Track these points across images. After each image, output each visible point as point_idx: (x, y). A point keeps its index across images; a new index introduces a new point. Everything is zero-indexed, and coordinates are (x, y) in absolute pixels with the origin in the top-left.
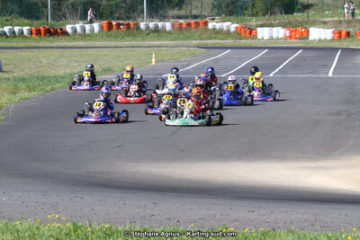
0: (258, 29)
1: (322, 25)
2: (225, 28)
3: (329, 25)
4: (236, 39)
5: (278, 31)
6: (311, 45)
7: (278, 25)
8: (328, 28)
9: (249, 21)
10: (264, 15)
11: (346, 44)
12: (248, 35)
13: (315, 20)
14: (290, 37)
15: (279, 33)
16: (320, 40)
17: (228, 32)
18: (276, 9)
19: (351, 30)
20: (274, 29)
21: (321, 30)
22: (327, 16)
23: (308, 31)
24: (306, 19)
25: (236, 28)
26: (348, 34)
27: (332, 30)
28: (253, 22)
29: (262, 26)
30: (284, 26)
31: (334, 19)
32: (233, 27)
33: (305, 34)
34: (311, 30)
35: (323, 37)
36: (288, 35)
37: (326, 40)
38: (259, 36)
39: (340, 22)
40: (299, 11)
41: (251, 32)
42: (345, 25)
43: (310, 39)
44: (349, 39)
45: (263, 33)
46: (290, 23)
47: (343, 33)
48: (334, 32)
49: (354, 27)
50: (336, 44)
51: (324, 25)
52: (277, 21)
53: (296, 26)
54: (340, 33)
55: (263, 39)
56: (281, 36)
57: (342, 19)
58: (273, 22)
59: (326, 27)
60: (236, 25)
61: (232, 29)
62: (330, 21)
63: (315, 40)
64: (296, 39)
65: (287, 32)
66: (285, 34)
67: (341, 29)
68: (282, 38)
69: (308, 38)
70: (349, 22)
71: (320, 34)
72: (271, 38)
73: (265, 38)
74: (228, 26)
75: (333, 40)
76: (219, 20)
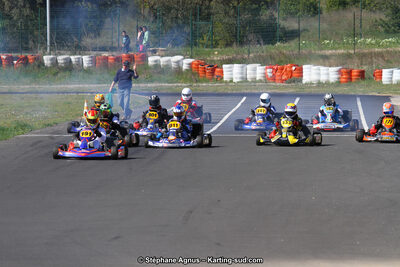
0: (224, 66)
1: (321, 61)
2: (173, 65)
3: (332, 61)
4: (191, 81)
5: (255, 70)
6: (307, 91)
7: (254, 61)
8: (330, 66)
9: (209, 54)
11: (360, 88)
12: (208, 76)
13: (310, 53)
14: (273, 79)
15: (257, 71)
16: (319, 84)
17: (179, 71)
18: (251, 37)
19: (365, 68)
20: (249, 67)
21: (322, 68)
22: (326, 47)
23: (300, 71)
24: (296, 52)
25: (190, 64)
26: (362, 74)
27: (337, 68)
28: (216, 55)
29: (230, 62)
30: (262, 61)
31: (342, 51)
32: (186, 63)
33: (295, 75)
34: (306, 68)
35: (323, 79)
36: (270, 75)
37: (327, 83)
38: (226, 77)
39: (349, 56)
40: (281, 40)
41: (213, 71)
42: (356, 61)
43: (304, 82)
44: (363, 82)
45: (232, 72)
46: (272, 58)
47: (354, 73)
48: (339, 72)
49: (371, 63)
50: (345, 90)
51: (325, 60)
52: (251, 55)
53: (282, 61)
54: (351, 71)
55: (231, 81)
56: (259, 76)
57: (352, 52)
58: (246, 56)
59: (327, 63)
60: (191, 60)
61: (185, 67)
62: (331, 55)
63: (311, 83)
64: (282, 81)
65: (269, 70)
66: (265, 73)
67: (351, 67)
68: (260, 81)
69: (301, 81)
70: (362, 56)
71: (319, 74)
72: (244, 80)
73: (235, 80)
74: (178, 62)
75: (339, 83)
76: (163, 53)
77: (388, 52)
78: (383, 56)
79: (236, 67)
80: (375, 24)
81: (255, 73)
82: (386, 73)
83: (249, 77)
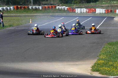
0: (76, 9)
2: (63, 9)
4: (67, 13)
5: (84, 10)
6: (96, 15)
7: (84, 8)
8: (104, 9)
9: (73, 6)
11: (110, 15)
12: (72, 11)
13: (99, 6)
14: (89, 12)
18: (83, 1)
19: (112, 9)
20: (82, 9)
21: (101, 10)
22: (104, 4)
23: (95, 10)
24: (95, 5)
26: (111, 11)
29: (78, 8)
30: (86, 8)
31: (106, 5)
35: (101, 12)
36: (88, 11)
38: (76, 12)
39: (108, 6)
40: (93, 2)
42: (110, 7)
43: (96, 13)
44: (112, 13)
45: (78, 11)
46: (89, 7)
47: (109, 11)
49: (114, 8)
50: (106, 15)
51: (102, 7)
52: (83, 6)
54: (108, 11)
55: (78, 13)
56: (85, 12)
58: (82, 6)
60: (67, 7)
61: (66, 9)
62: (104, 6)
63: (98, 13)
64: (91, 13)
65: (87, 10)
66: (86, 11)
68: (85, 13)
70: (112, 6)
71: (100, 11)
72: (81, 12)
74: (64, 8)
75: (105, 13)
76: (61, 6)
78: (117, 6)
79: (79, 9)
81: (84, 11)
82: (117, 11)
83: (82, 12)
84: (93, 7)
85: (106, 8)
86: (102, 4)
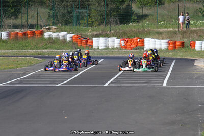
0: (94, 39)
1: (157, 35)
2: (61, 38)
3: (164, 36)
5: (113, 41)
7: (113, 36)
8: (162, 39)
9: (85, 31)
10: (99, 25)
11: (180, 54)
12: (83, 45)
13: (150, 30)
14: (126, 47)
15: (115, 42)
17: (64, 41)
18: (112, 20)
19: (185, 40)
20: (110, 39)
21: (157, 40)
22: (161, 26)
23: (143, 42)
24: (141, 30)
25: (72, 37)
26: (183, 44)
27: (167, 40)
28: (89, 32)
29: (98, 36)
30: (119, 36)
31: (169, 29)
32: (69, 37)
33: (140, 44)
34: (145, 39)
35: (158, 47)
36: (123, 44)
38: (95, 46)
39: (175, 32)
40: (134, 21)
41: (87, 41)
42: (180, 36)
43: (145, 49)
44: (183, 50)
45: (99, 43)
46: (125, 33)
47: (178, 44)
48: (168, 43)
49: (189, 37)
50: (171, 54)
51: (159, 35)
52: (112, 32)
53: (131, 36)
54: (175, 43)
55: (98, 49)
56: (116, 46)
57: (177, 30)
58: (108, 32)
59: (161, 37)
60: (72, 35)
61: (68, 39)
62: (164, 32)
64: (132, 48)
65: (122, 42)
66: (120, 44)
67: (176, 39)
68: (117, 48)
69: (143, 49)
70: (183, 32)
71: (155, 44)
72: (107, 48)
73: (101, 48)
74: (64, 36)
75: (167, 50)
76: (55, 30)
77: (200, 29)
78: (197, 33)
79: (102, 40)
80: (196, 12)
82: (198, 44)
83: (110, 46)
84: (136, 34)
85: (169, 38)
86: (157, 28)
